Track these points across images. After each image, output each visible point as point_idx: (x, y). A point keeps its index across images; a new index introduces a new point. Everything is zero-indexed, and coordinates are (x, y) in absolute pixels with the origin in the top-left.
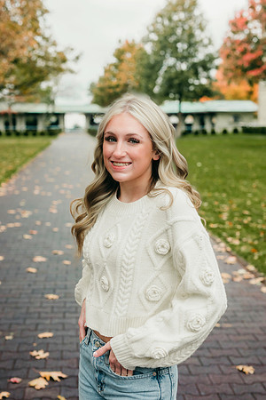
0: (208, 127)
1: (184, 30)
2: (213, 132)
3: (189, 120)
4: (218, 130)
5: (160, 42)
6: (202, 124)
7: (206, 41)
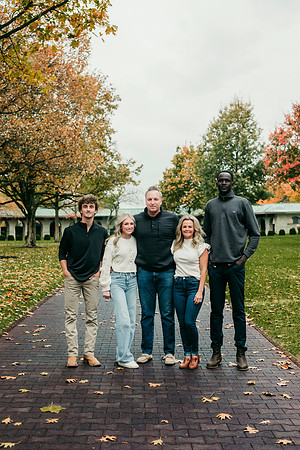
0: (267, 229)
2: (272, 233)
6: (263, 227)
7: (259, 149)
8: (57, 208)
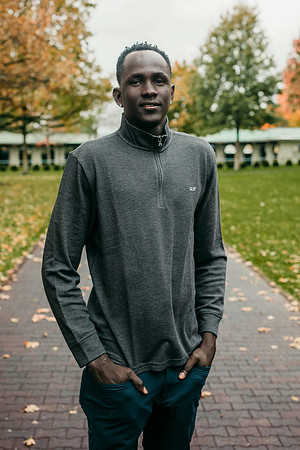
0: (270, 158)
1: (241, 50)
2: (276, 164)
3: (248, 150)
4: (282, 161)
5: (215, 64)
6: (263, 154)
7: (267, 62)
8: (25, 133)
